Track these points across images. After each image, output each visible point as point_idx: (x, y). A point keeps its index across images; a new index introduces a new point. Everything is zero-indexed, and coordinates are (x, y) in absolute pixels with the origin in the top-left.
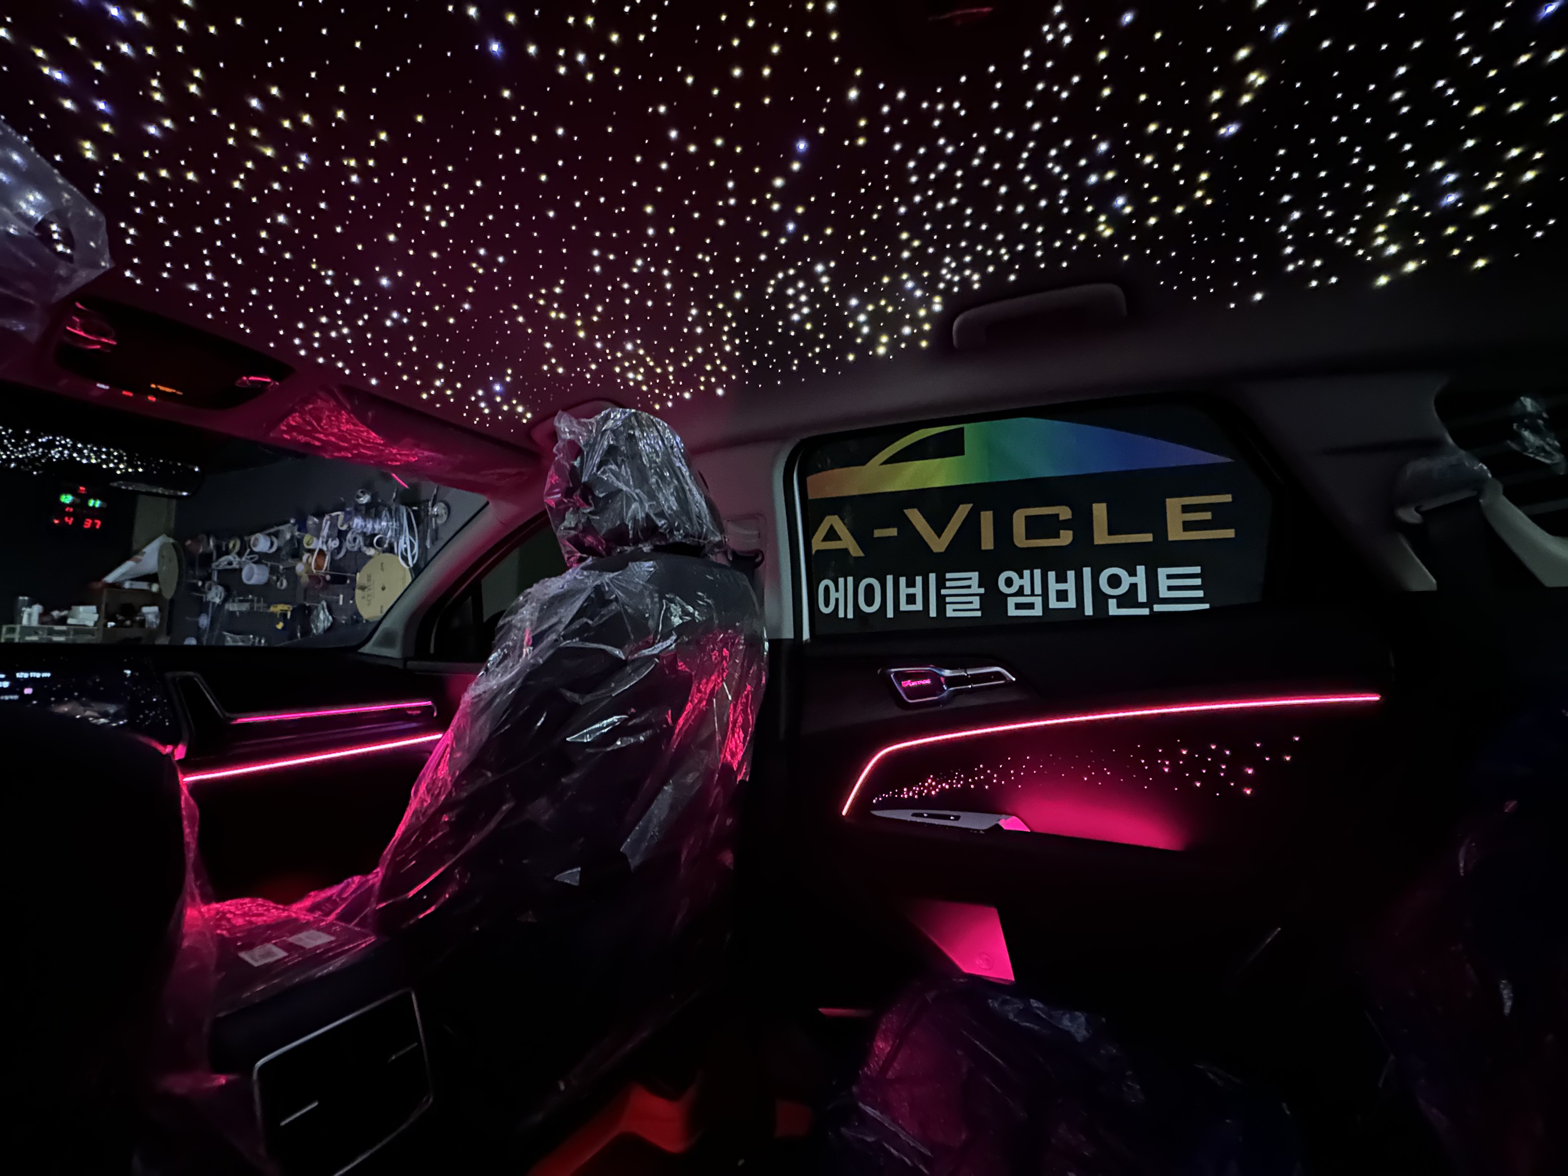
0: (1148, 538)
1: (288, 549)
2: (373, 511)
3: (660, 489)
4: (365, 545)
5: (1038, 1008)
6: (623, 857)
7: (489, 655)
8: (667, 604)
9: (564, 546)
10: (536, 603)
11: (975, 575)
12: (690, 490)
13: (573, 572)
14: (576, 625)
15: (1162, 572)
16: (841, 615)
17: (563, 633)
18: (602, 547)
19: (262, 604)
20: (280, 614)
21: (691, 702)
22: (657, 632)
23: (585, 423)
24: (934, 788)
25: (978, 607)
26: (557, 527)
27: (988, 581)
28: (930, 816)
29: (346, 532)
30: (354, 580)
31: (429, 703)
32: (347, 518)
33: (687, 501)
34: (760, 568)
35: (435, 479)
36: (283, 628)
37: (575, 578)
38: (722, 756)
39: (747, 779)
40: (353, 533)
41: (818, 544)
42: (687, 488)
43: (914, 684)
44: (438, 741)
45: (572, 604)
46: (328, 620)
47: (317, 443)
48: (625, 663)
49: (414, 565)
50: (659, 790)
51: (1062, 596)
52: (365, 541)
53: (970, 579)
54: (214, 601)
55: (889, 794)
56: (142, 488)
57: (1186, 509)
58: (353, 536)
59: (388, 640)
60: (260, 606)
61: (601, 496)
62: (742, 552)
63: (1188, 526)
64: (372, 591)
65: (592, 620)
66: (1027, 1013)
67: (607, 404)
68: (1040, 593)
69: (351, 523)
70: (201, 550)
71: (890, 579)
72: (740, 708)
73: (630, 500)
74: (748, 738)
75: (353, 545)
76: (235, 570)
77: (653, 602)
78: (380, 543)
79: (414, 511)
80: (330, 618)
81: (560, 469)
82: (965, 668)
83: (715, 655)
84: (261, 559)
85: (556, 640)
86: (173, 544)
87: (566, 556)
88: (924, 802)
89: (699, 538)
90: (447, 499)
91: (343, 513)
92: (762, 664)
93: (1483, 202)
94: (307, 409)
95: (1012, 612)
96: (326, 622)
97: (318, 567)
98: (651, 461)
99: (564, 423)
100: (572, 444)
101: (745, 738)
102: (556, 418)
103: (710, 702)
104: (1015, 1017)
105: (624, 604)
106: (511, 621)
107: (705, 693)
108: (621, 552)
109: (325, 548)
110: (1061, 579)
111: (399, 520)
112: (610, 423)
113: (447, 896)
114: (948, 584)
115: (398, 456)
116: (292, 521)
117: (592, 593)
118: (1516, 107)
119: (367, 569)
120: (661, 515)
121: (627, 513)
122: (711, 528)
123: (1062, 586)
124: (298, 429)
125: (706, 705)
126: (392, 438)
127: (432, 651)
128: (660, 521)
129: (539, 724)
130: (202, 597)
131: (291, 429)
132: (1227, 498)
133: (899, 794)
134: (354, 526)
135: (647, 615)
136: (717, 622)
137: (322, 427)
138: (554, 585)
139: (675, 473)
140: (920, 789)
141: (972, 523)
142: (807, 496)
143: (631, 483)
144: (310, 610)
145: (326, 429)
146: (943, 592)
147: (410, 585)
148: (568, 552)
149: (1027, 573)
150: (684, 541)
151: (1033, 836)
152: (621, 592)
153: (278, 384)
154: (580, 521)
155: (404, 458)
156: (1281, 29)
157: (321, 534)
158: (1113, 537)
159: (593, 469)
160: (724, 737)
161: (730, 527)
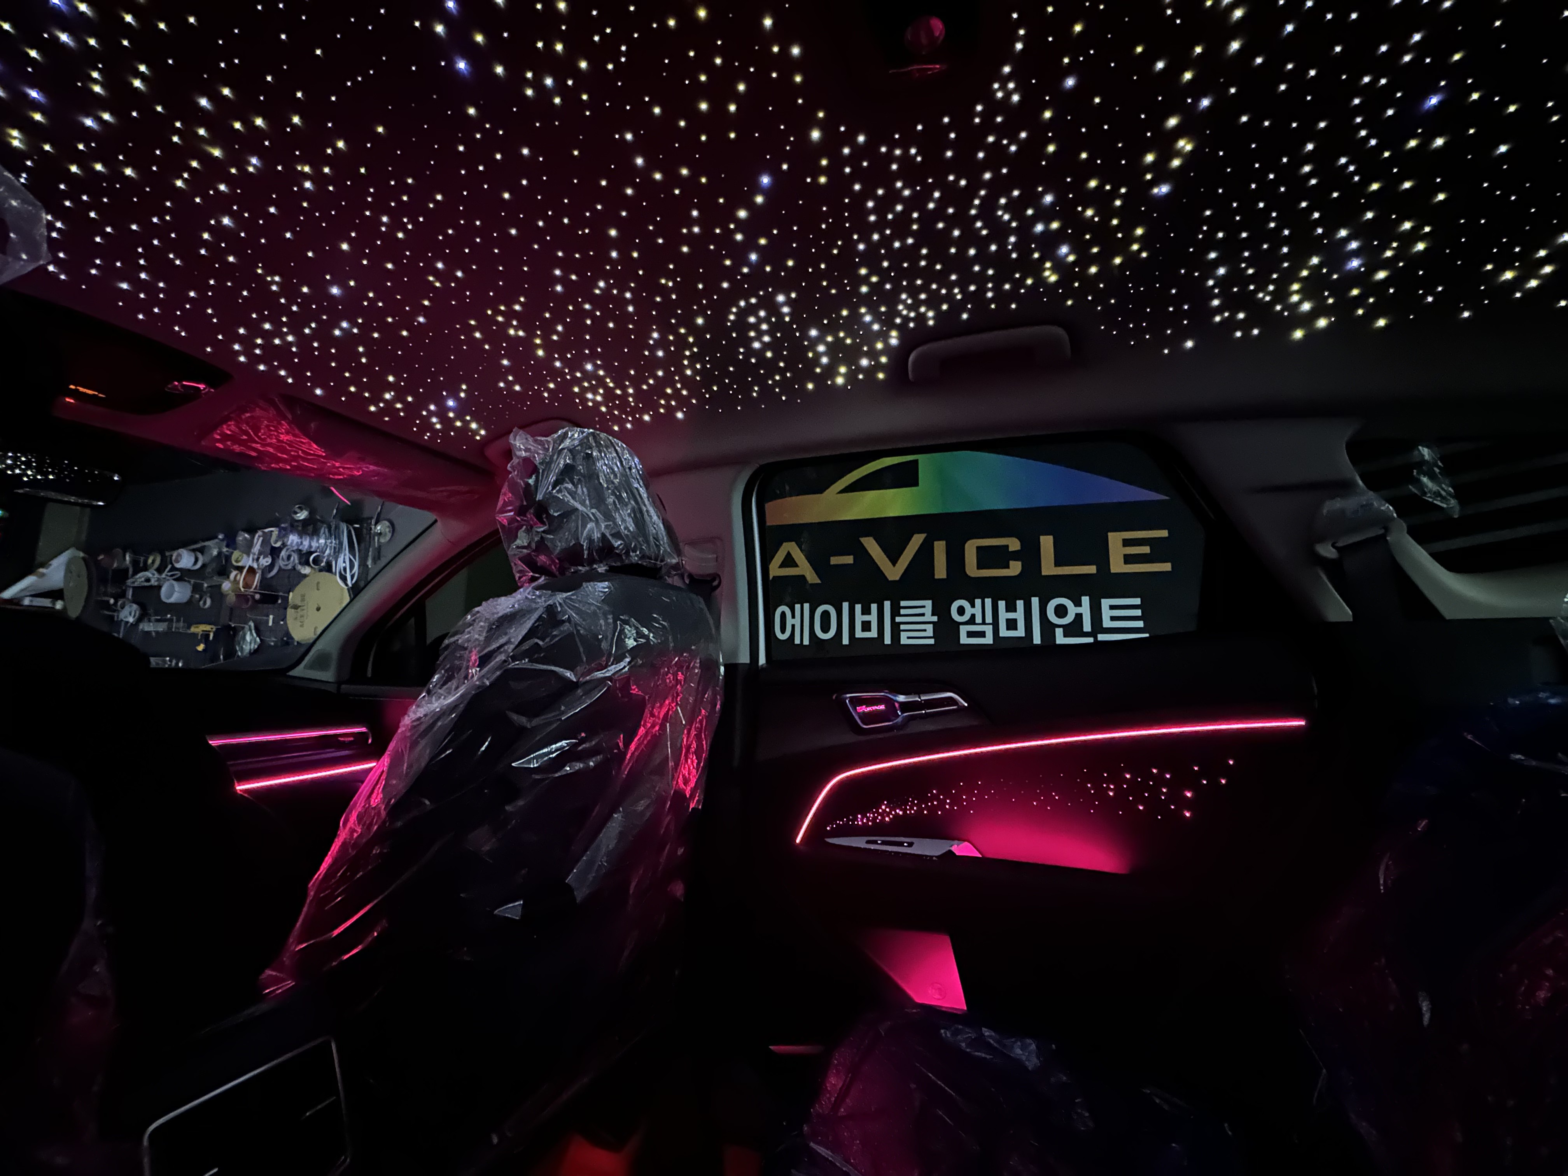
0: (1092, 569)
1: (214, 565)
2: (310, 528)
3: (617, 509)
4: (300, 563)
5: (990, 1037)
6: (569, 889)
7: (432, 676)
8: (620, 625)
9: (515, 564)
10: (485, 623)
11: (928, 603)
12: (647, 511)
13: (524, 591)
14: (526, 646)
15: (1105, 603)
16: (797, 641)
17: (511, 654)
18: (555, 566)
19: (181, 624)
20: (202, 635)
21: (644, 727)
22: (610, 654)
23: (541, 441)
24: (888, 814)
25: (932, 635)
26: (509, 546)
27: (941, 610)
28: (884, 843)
29: (280, 549)
30: (286, 599)
31: (364, 730)
32: (282, 535)
33: (645, 521)
34: (718, 591)
35: (380, 494)
36: (204, 650)
37: (526, 598)
38: (675, 783)
39: (700, 807)
40: (287, 550)
41: (775, 570)
42: (645, 509)
43: (869, 709)
44: (371, 769)
45: (521, 624)
46: (255, 641)
47: (254, 454)
48: (575, 685)
49: (353, 585)
50: (608, 817)
51: (1012, 624)
52: (300, 559)
53: (924, 607)
54: (127, 620)
55: (843, 821)
56: (52, 495)
57: (1127, 543)
58: (287, 553)
59: (321, 662)
60: (179, 626)
61: (556, 514)
62: (697, 575)
63: (1129, 559)
64: (305, 611)
65: (543, 639)
66: (980, 1042)
67: (565, 423)
68: (991, 622)
69: (286, 540)
70: (115, 565)
71: (846, 606)
72: (693, 733)
73: (586, 519)
74: (702, 765)
75: (287, 563)
76: (152, 587)
77: (607, 624)
78: (316, 561)
79: (355, 529)
80: (258, 639)
81: (513, 486)
82: (919, 693)
83: (669, 678)
84: (183, 575)
85: (505, 661)
86: (84, 559)
87: (517, 575)
88: (878, 829)
89: (656, 560)
90: (392, 516)
91: (277, 529)
92: (718, 688)
93: (1383, 268)
94: (243, 417)
95: (964, 640)
96: (253, 645)
97: (247, 586)
98: (609, 481)
99: (519, 440)
100: (526, 460)
101: (698, 764)
102: (511, 436)
103: (663, 727)
104: (968, 1046)
105: (576, 625)
106: (458, 640)
107: (659, 718)
108: (576, 572)
109: (255, 566)
110: (1011, 608)
111: (338, 537)
112: (567, 443)
113: (376, 934)
114: (903, 612)
115: (341, 469)
116: (221, 537)
117: (543, 613)
118: (1407, 185)
119: (299, 589)
120: (617, 535)
121: (582, 534)
122: (669, 550)
123: (1011, 615)
124: (234, 438)
125: (659, 730)
126: (335, 451)
127: (369, 674)
128: (616, 542)
129: (483, 749)
130: (113, 617)
131: (225, 438)
132: (1164, 533)
133: (853, 822)
134: (289, 543)
135: (600, 637)
136: (672, 645)
137: (259, 437)
138: (504, 605)
139: (633, 495)
140: (874, 815)
141: (926, 552)
142: (765, 522)
143: (587, 502)
144: (235, 630)
145: (264, 439)
146: (898, 619)
147: (348, 604)
148: (520, 572)
149: (978, 602)
150: (640, 562)
151: (983, 862)
152: (575, 613)
153: (213, 390)
154: (533, 539)
155: (347, 472)
156: (1205, 103)
157: (252, 550)
158: (1059, 568)
159: (548, 488)
160: (677, 765)
161: (687, 550)
